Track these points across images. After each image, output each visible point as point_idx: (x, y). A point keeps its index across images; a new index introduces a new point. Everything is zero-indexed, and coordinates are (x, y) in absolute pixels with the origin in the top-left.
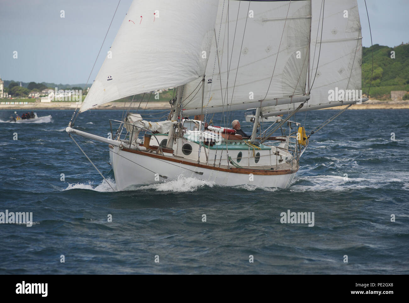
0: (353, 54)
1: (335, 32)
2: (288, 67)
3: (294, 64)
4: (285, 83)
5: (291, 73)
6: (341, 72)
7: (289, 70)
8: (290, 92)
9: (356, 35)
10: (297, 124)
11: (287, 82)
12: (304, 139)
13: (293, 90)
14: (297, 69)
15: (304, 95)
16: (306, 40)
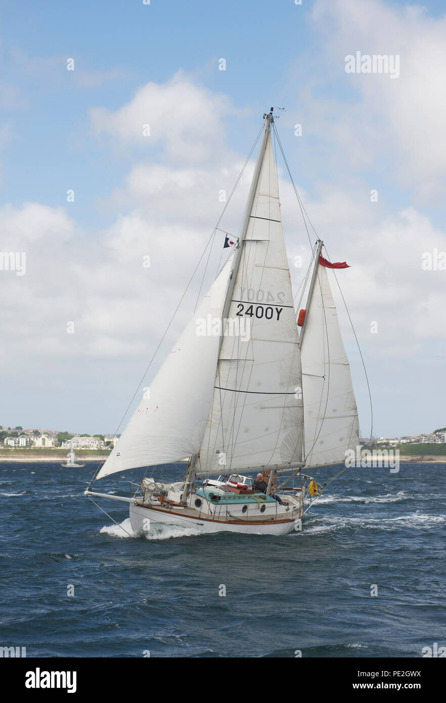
0: (351, 427)
1: (335, 411)
2: (285, 443)
3: (290, 440)
4: (283, 454)
5: (288, 446)
6: (341, 440)
7: (286, 444)
8: (288, 460)
9: (353, 412)
10: (311, 479)
11: (285, 453)
12: (315, 491)
13: (290, 459)
14: (293, 444)
15: (301, 462)
16: (300, 422)
